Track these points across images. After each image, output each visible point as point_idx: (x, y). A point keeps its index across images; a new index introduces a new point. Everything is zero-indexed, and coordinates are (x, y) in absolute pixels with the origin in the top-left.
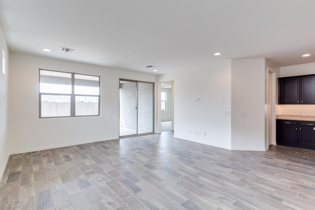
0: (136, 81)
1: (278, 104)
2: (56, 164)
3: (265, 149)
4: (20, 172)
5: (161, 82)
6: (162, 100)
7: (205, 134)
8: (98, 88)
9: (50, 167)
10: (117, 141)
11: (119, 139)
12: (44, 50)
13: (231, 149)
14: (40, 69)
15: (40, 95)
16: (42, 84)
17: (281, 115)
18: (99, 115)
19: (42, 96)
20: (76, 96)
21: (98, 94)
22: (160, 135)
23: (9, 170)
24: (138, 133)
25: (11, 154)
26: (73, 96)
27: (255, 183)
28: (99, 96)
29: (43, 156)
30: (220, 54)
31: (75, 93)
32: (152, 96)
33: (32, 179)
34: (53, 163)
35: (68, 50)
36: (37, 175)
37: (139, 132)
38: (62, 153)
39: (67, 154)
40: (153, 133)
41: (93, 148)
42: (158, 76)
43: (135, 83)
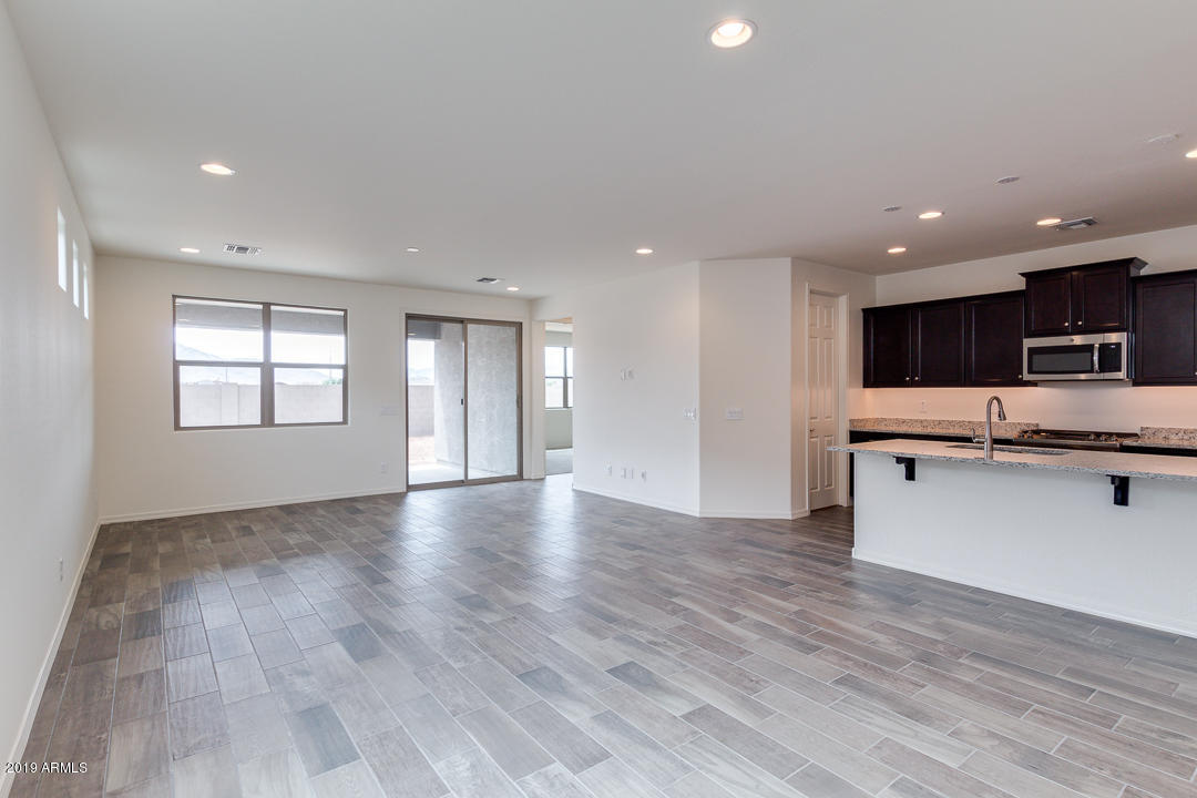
0: (461, 321)
1: (864, 387)
2: (213, 542)
3: (790, 513)
4: (128, 554)
5: (544, 321)
6: (547, 375)
7: (643, 475)
8: (341, 339)
9: (199, 547)
10: (397, 499)
11: (408, 491)
12: (184, 250)
13: (700, 513)
14: (174, 297)
15: (177, 364)
16: (180, 330)
17: (878, 421)
18: (345, 422)
19: (182, 369)
20: (276, 370)
21: (343, 362)
22: (542, 485)
23: (102, 550)
24: (469, 478)
25: (103, 523)
26: (267, 369)
27: (664, 574)
28: (345, 368)
29: (184, 527)
30: (650, 251)
31: (274, 360)
32: (514, 364)
33: (157, 565)
34: (209, 540)
35: (242, 249)
36: (165, 559)
37: (473, 475)
38: (236, 522)
39: (245, 523)
40: (520, 477)
41: (321, 512)
42: (532, 303)
43: (459, 326)
